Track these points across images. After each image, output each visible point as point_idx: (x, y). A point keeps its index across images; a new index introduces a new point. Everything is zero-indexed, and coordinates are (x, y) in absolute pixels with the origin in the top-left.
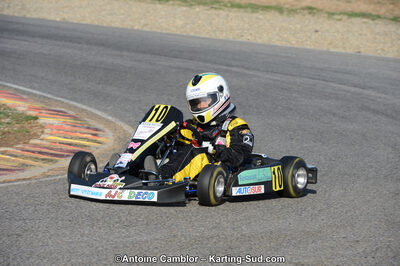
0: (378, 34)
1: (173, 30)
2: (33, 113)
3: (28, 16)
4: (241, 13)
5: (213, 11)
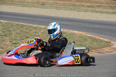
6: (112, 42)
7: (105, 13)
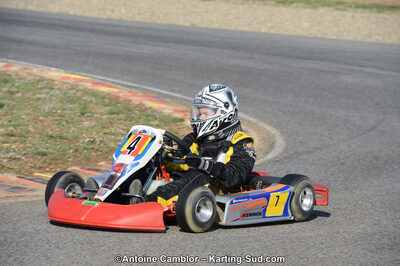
1: (300, 32)
2: (178, 115)
4: (366, 14)
5: (338, 13)
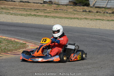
0: (104, 24)
2: (25, 43)
3: (14, 22)
4: (68, 20)
5: (60, 19)
6: (27, 44)
7: (19, 15)
